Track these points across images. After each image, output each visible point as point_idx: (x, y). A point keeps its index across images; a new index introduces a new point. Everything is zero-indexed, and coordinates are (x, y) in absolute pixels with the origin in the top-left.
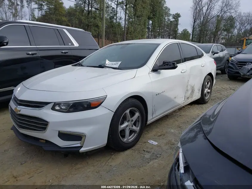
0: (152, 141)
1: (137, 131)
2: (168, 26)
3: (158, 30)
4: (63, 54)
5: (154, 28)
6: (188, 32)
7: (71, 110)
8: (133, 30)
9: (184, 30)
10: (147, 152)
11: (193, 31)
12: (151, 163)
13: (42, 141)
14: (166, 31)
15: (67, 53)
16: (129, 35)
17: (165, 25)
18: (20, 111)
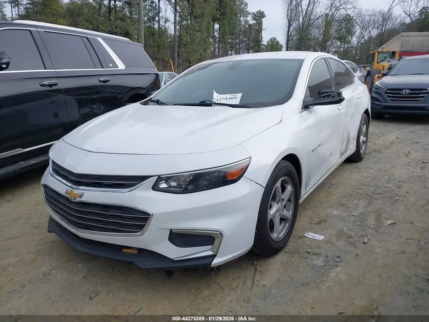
0: (311, 234)
1: (289, 219)
2: (245, 32)
3: (230, 40)
4: (102, 84)
5: (223, 37)
6: (278, 42)
7: (190, 187)
8: (189, 40)
9: (271, 40)
10: (314, 255)
11: (288, 41)
12: (332, 274)
13: (130, 251)
14: (243, 42)
15: (109, 81)
16: (182, 48)
17: (240, 31)
18: (81, 196)
